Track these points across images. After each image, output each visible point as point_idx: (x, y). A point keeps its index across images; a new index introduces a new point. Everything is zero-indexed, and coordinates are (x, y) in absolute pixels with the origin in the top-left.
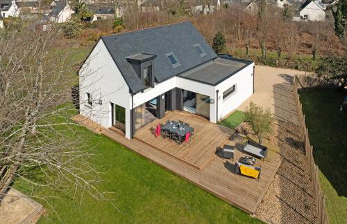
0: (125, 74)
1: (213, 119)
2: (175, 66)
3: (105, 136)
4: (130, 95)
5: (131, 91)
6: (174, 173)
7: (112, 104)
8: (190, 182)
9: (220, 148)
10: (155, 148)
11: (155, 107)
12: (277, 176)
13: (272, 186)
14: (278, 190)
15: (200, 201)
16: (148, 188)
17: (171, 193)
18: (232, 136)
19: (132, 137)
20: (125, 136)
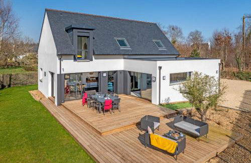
1: (155, 101)
4: (57, 58)
7: (52, 74)
19: (60, 104)
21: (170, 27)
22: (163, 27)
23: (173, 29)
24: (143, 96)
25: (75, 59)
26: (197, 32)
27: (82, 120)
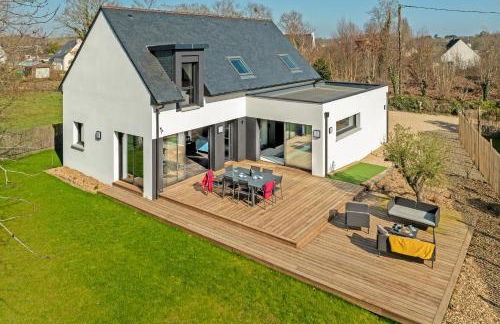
0: (143, 71)
1: (319, 171)
2: (244, 77)
3: (105, 196)
4: (152, 109)
5: (154, 102)
6: (239, 254)
7: (120, 136)
8: (275, 270)
9: (337, 214)
10: (202, 212)
11: (206, 156)
12: (470, 260)
13: (464, 277)
14: (480, 286)
15: (301, 306)
16: (179, 281)
17: (232, 290)
18: (360, 194)
19: (156, 196)
20: (141, 195)
21: (250, 6)
22: (237, 6)
23: (256, 10)
24: (288, 162)
25: (178, 108)
26: (294, 14)
27: (235, 224)
